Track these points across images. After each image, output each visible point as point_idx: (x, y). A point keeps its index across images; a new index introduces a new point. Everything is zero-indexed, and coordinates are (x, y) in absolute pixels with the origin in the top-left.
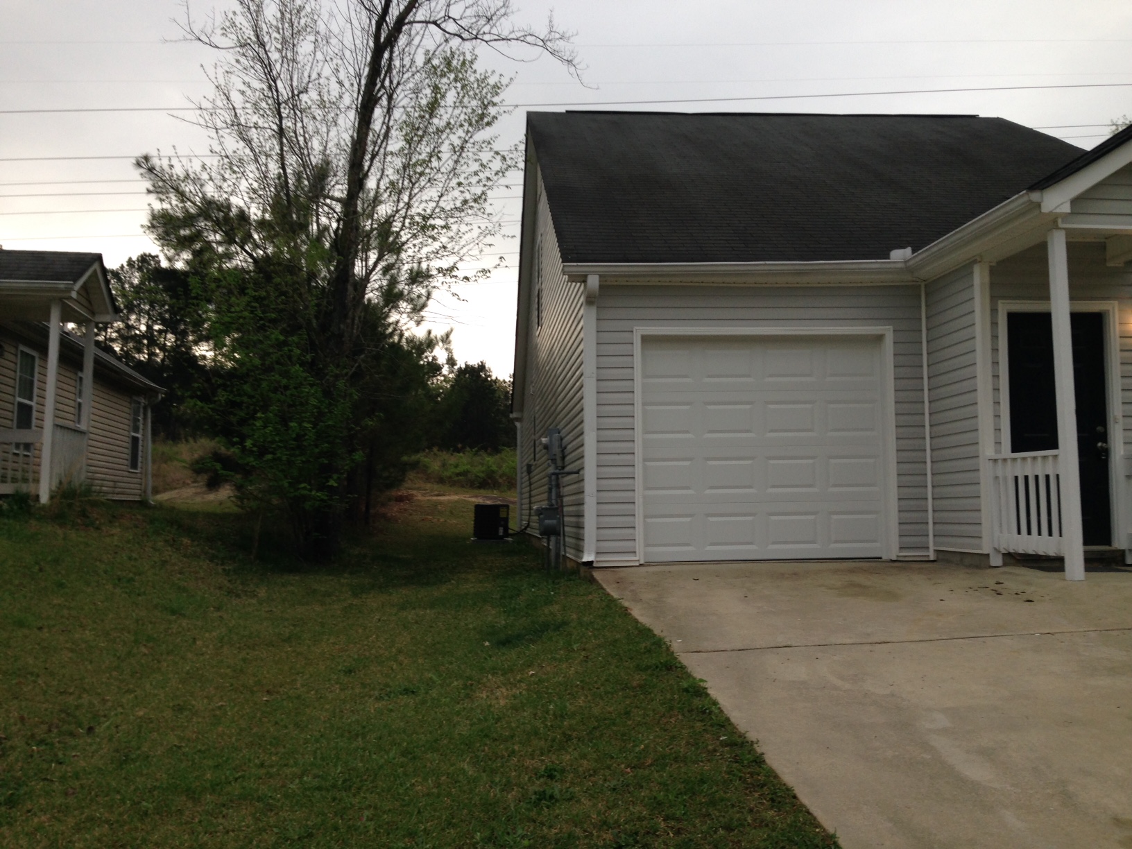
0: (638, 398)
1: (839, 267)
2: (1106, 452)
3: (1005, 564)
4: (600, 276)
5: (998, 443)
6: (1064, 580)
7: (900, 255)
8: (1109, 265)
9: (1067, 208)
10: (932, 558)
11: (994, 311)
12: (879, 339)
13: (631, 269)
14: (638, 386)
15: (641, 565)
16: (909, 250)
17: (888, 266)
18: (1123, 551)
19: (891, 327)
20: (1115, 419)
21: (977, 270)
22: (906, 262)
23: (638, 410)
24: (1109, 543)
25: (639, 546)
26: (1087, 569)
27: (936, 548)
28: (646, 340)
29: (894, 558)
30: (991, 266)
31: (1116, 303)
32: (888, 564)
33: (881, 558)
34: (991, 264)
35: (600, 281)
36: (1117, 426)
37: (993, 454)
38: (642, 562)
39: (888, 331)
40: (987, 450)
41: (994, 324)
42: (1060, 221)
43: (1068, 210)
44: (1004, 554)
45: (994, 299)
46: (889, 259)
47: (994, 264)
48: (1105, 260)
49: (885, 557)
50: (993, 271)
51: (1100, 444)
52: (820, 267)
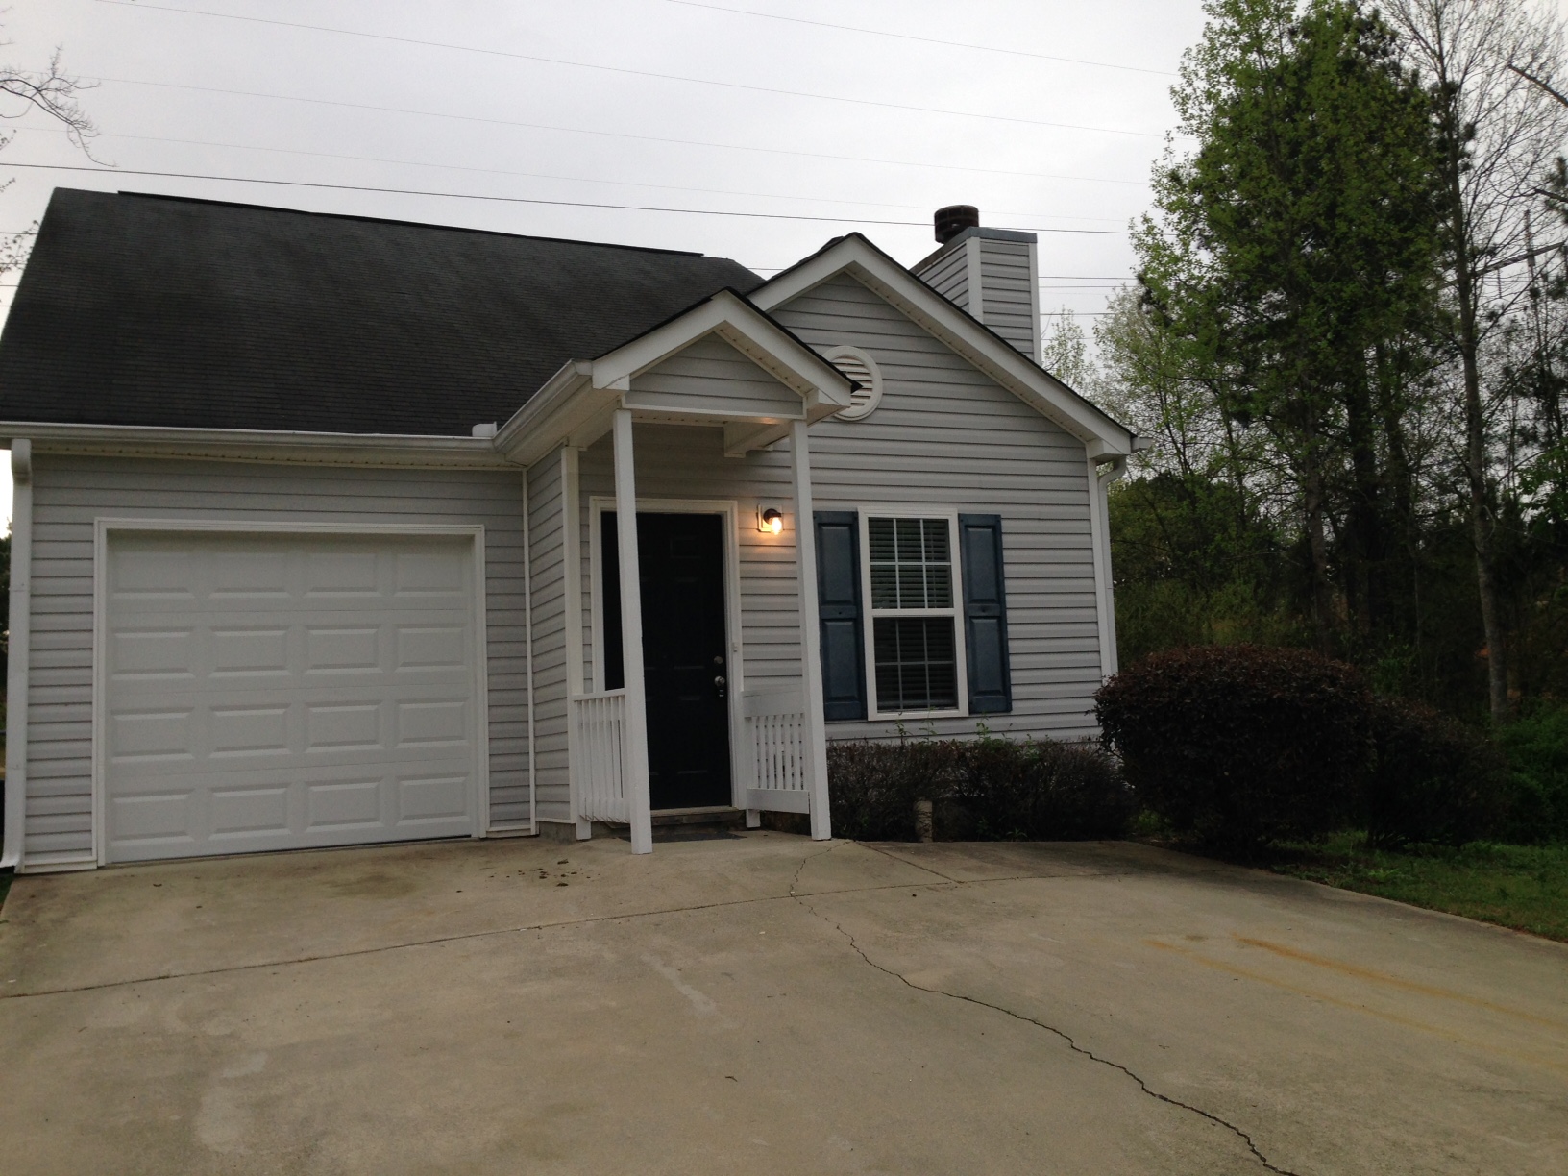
0: (99, 621)
1: (402, 443)
2: (725, 688)
3: (594, 836)
4: (33, 441)
5: (588, 679)
6: (631, 853)
7: (484, 431)
8: (727, 455)
9: (625, 385)
10: (533, 833)
11: (584, 509)
12: (469, 540)
13: (84, 433)
14: (99, 604)
15: (100, 868)
16: (494, 425)
17: (472, 445)
18: (744, 811)
19: (482, 526)
20: (733, 647)
21: (564, 454)
22: (493, 440)
23: (99, 639)
24: (730, 803)
25: (98, 837)
26: (655, 839)
27: (539, 819)
28: (114, 537)
29: (484, 835)
30: (580, 452)
31: (735, 502)
32: (478, 844)
33: (469, 836)
34: (581, 449)
35: (33, 448)
36: (735, 656)
37: (582, 693)
38: (101, 863)
39: (478, 531)
40: (575, 689)
41: (584, 526)
42: (623, 399)
43: (627, 387)
44: (592, 823)
45: (584, 494)
46: (471, 435)
47: (585, 449)
48: (723, 449)
49: (474, 835)
50: (583, 458)
51: (717, 679)
52: (376, 442)
